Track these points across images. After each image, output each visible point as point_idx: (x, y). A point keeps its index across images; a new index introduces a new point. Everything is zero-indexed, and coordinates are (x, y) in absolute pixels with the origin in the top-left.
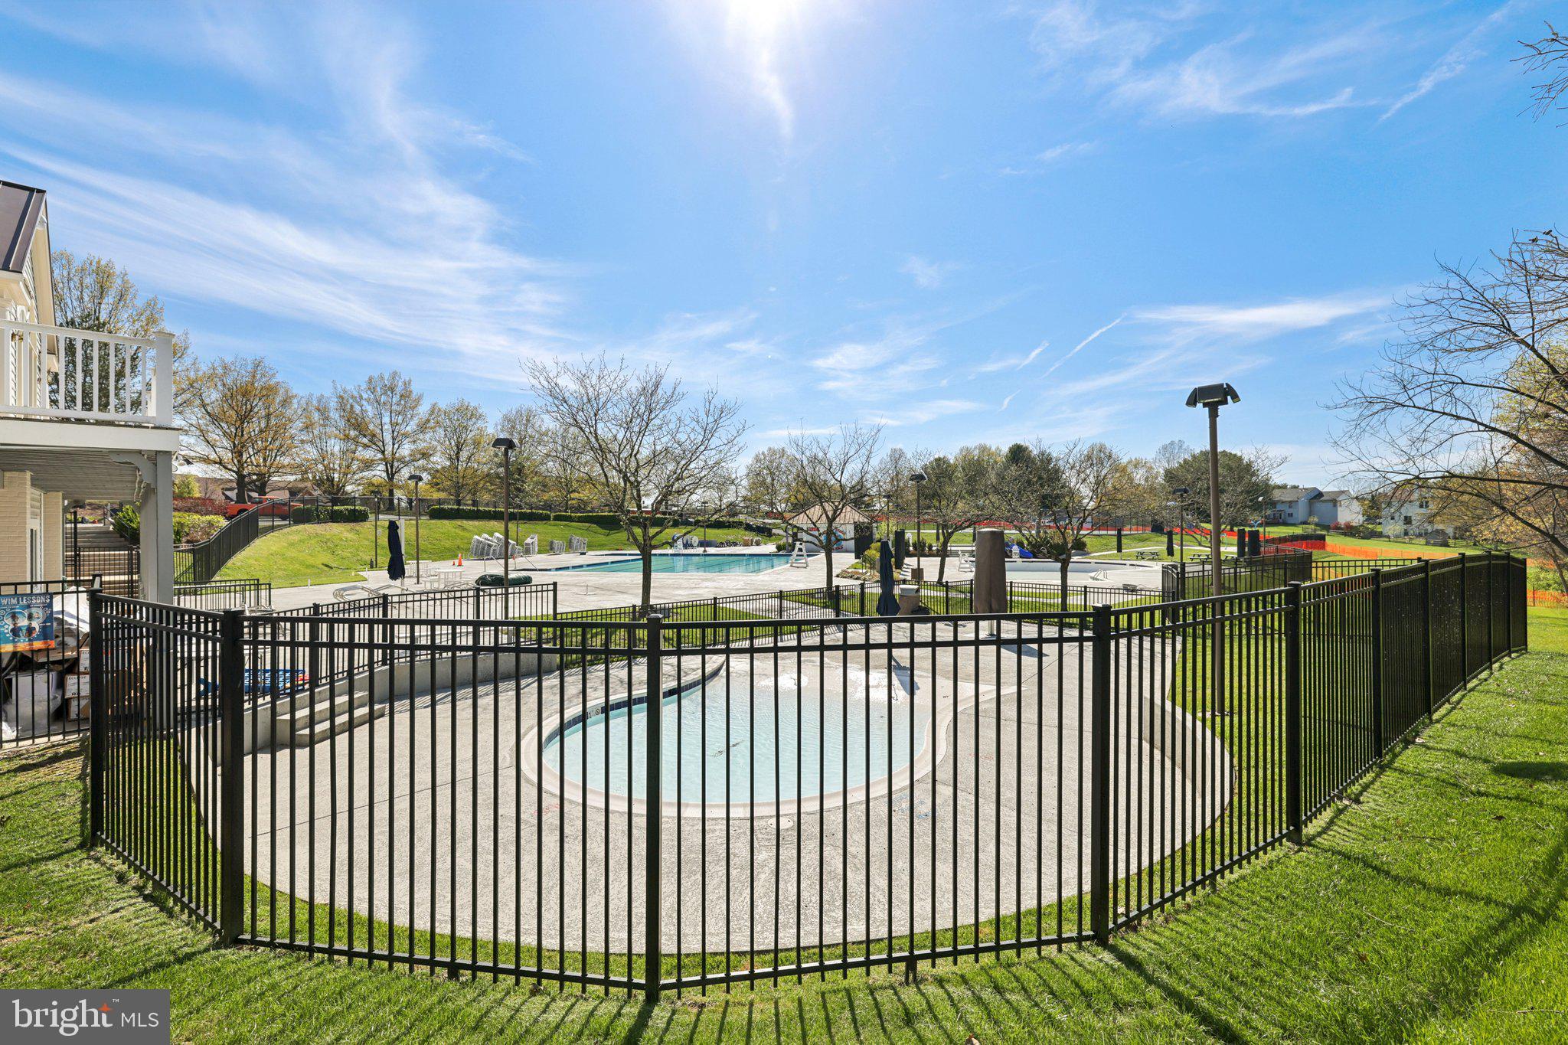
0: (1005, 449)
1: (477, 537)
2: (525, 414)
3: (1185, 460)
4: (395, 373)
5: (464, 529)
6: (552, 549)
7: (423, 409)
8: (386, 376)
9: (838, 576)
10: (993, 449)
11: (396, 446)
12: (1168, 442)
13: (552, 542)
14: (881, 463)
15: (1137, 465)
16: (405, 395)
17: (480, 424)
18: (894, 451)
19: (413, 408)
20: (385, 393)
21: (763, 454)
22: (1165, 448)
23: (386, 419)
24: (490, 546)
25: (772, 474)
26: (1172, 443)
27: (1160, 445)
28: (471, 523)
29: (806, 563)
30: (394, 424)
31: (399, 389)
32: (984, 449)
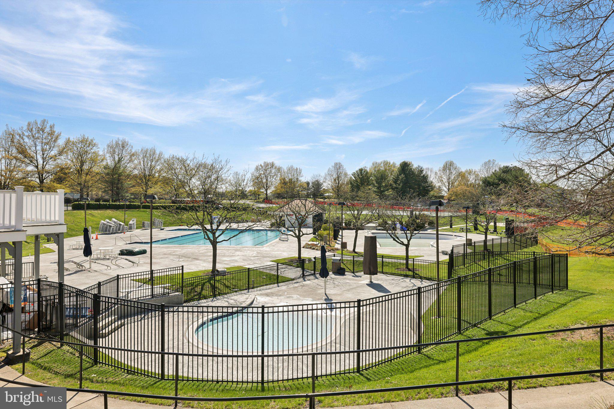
0: (398, 164)
1: (103, 221)
2: (120, 143)
3: (495, 171)
4: (45, 120)
5: (93, 216)
6: (144, 226)
7: (61, 142)
8: (39, 122)
9: (304, 247)
10: (391, 163)
11: (45, 163)
12: (487, 160)
13: (144, 223)
14: (329, 171)
15: (470, 172)
16: (51, 133)
17: (95, 149)
18: (336, 164)
19: (55, 141)
20: (38, 132)
21: (261, 165)
22: (485, 164)
23: (39, 148)
24: (110, 226)
25: (266, 177)
26: (489, 161)
27: (483, 162)
28: (96, 211)
29: (287, 238)
30: (43, 150)
31: (47, 130)
32: (386, 163)
